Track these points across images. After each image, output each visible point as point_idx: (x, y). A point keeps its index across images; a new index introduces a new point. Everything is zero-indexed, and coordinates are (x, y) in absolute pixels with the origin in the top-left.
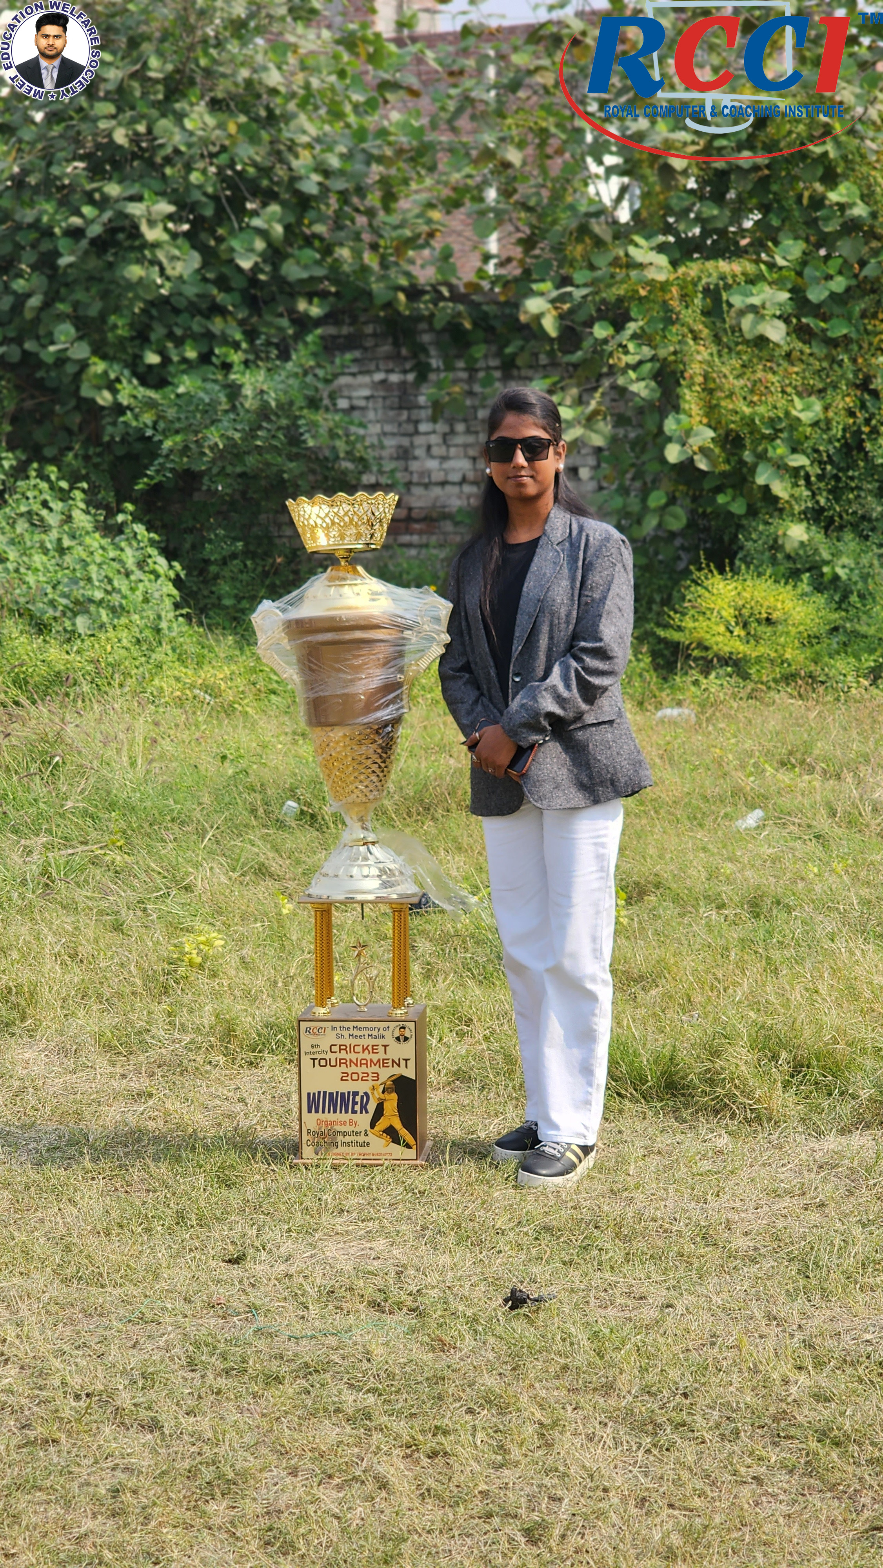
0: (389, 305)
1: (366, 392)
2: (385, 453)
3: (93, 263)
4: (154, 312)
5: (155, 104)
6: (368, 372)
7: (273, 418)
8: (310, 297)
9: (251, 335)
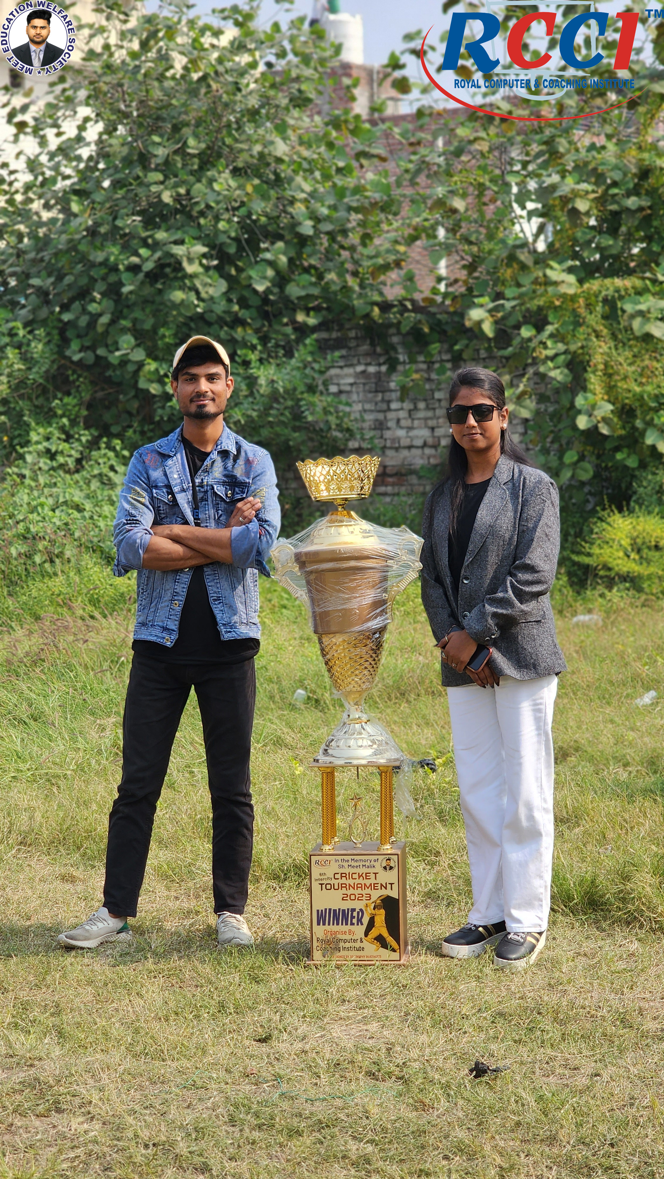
0: (367, 316)
1: (351, 380)
2: (366, 425)
3: (147, 290)
4: (192, 325)
5: (192, 173)
6: (352, 365)
7: (282, 400)
8: (307, 311)
9: (264, 339)
